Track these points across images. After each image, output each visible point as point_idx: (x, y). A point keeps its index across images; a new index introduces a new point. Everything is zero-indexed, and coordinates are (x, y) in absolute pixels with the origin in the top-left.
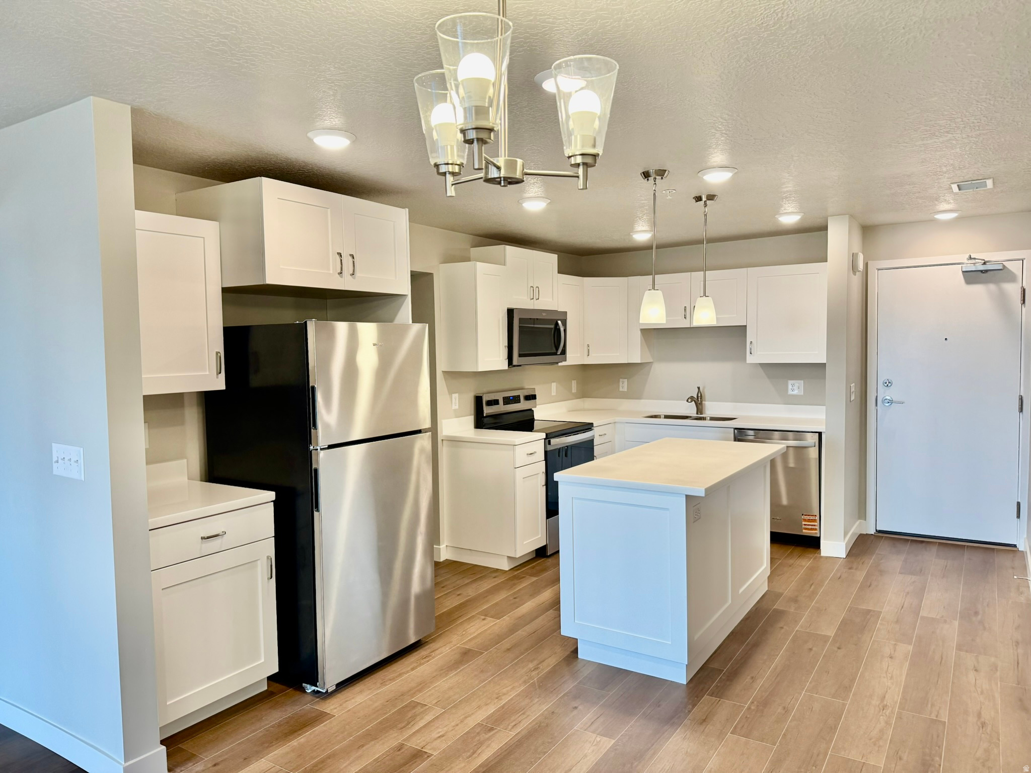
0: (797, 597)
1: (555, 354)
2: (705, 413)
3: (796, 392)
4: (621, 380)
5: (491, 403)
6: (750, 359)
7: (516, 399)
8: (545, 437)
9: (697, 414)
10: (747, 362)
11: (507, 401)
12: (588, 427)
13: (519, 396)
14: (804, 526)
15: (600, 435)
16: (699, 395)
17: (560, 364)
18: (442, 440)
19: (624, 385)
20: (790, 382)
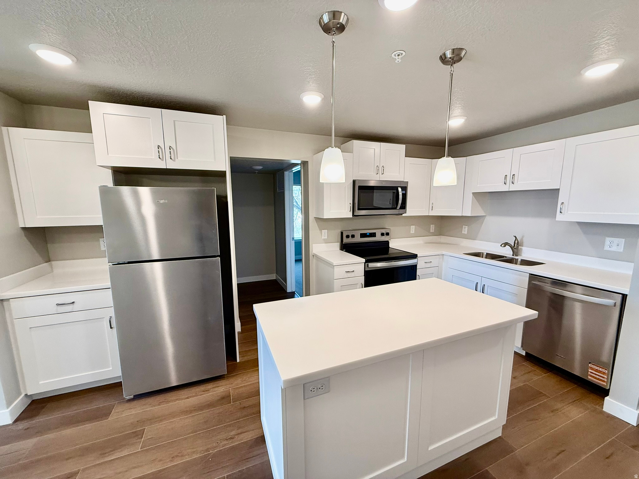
0: (527, 464)
1: (395, 208)
2: (521, 255)
3: (614, 248)
4: (464, 226)
5: (348, 237)
6: (559, 217)
7: (373, 235)
8: (364, 262)
9: (513, 255)
10: (556, 220)
11: (363, 235)
12: (415, 256)
13: (375, 233)
14: (589, 373)
15: (425, 262)
16: (516, 242)
17: (403, 215)
18: (313, 256)
19: (465, 230)
20: (608, 240)
